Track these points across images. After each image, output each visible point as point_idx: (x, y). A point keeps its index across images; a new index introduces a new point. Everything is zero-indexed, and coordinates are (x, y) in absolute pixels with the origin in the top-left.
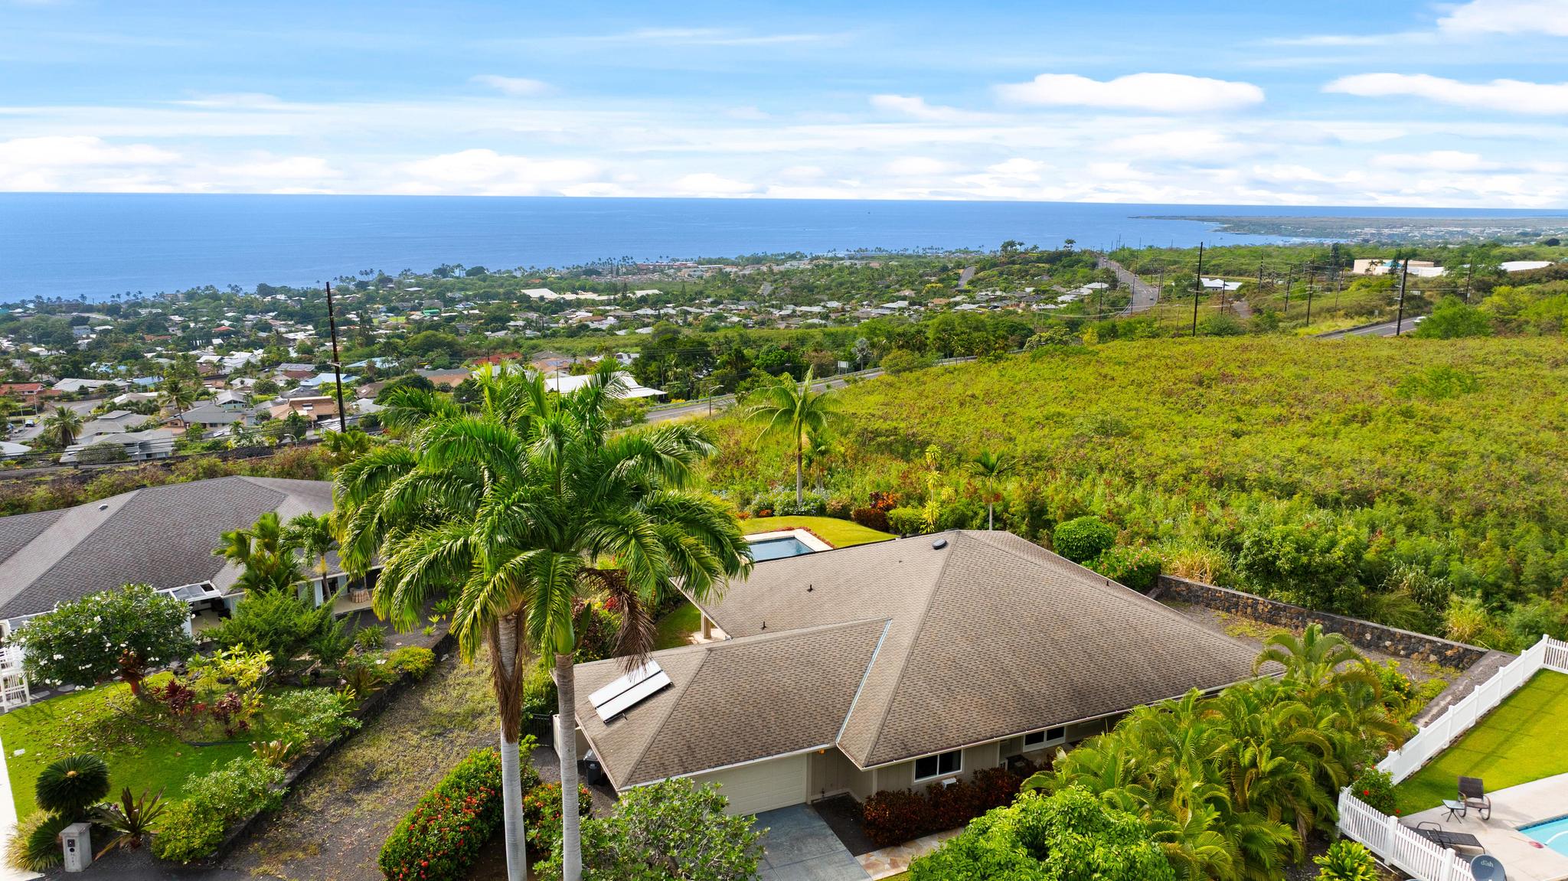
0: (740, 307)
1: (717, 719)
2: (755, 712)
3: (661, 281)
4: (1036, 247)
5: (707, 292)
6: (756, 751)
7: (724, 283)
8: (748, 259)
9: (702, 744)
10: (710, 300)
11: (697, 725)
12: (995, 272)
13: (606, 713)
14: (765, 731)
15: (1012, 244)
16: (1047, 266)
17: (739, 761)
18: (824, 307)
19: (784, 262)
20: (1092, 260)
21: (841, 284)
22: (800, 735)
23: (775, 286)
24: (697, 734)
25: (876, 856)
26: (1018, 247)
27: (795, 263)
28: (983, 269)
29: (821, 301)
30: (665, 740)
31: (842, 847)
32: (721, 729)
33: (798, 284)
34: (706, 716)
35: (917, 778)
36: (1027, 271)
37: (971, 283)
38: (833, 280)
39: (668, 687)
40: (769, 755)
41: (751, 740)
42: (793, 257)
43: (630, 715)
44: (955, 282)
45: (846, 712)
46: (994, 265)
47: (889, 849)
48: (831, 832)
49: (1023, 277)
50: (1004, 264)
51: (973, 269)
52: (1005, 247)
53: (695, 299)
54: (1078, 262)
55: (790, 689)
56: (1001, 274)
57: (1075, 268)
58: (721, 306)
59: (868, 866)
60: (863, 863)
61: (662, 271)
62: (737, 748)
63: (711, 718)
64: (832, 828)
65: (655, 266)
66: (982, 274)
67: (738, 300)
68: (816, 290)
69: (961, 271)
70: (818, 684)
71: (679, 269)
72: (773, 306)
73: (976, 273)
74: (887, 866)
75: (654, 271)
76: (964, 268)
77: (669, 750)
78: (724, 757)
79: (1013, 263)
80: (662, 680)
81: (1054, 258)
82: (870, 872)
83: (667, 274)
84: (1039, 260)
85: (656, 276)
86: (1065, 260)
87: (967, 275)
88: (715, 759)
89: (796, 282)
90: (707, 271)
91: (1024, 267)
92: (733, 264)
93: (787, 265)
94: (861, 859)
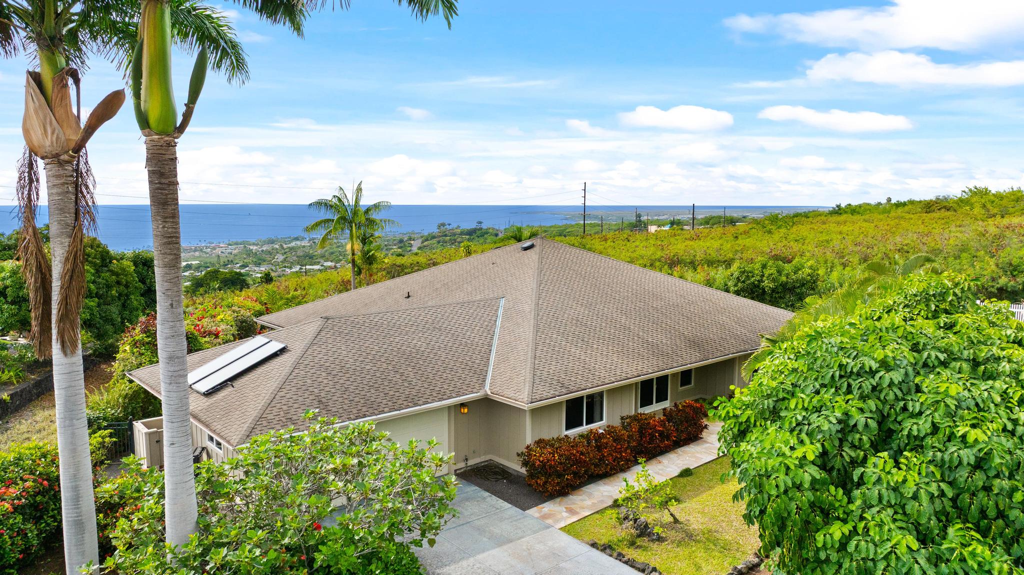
0: (261, 269)
1: (348, 375)
2: (390, 368)
3: (200, 257)
4: (459, 227)
5: (236, 261)
6: (400, 402)
7: (249, 255)
8: (264, 241)
9: (335, 398)
10: (238, 265)
11: (325, 381)
12: (435, 241)
13: (204, 387)
14: (406, 385)
15: (443, 225)
16: (467, 237)
17: (383, 412)
18: (322, 266)
19: (290, 242)
20: (495, 232)
21: (332, 253)
22: (445, 387)
23: (285, 256)
24: (327, 389)
25: (548, 507)
26: (447, 226)
27: (298, 243)
28: (427, 240)
29: (319, 262)
30: (288, 396)
31: (507, 505)
32: (355, 384)
33: (302, 254)
34: (334, 373)
35: (567, 428)
36: (455, 240)
37: (420, 248)
38: (326, 251)
39: (283, 351)
40: (416, 405)
41: (391, 393)
42: (297, 239)
43: (237, 384)
44: (409, 249)
45: (487, 365)
46: (434, 237)
47: (558, 500)
48: (487, 494)
49: (453, 244)
50: (440, 236)
51: (420, 241)
52: (439, 227)
53: (227, 265)
54: (487, 233)
55: (422, 349)
56: (439, 242)
57: (486, 236)
58: (247, 269)
59: (545, 517)
60: (537, 515)
61: (201, 250)
62: (379, 400)
63: (340, 374)
64: (488, 491)
65: (196, 247)
66: (426, 243)
67: (260, 264)
68: (314, 258)
69: (412, 242)
70: (450, 344)
71: (214, 249)
72: (285, 267)
73: (422, 243)
74: (565, 514)
75: (195, 251)
76: (414, 240)
77: (296, 406)
78: (364, 409)
79: (446, 236)
80: (275, 346)
81: (470, 232)
82: (549, 521)
83: (205, 252)
84: (462, 233)
85: (197, 254)
86: (478, 233)
87: (416, 244)
88: (355, 411)
89: (300, 253)
90: (235, 249)
91: (452, 238)
92: (254, 244)
93: (293, 244)
94: (534, 512)
